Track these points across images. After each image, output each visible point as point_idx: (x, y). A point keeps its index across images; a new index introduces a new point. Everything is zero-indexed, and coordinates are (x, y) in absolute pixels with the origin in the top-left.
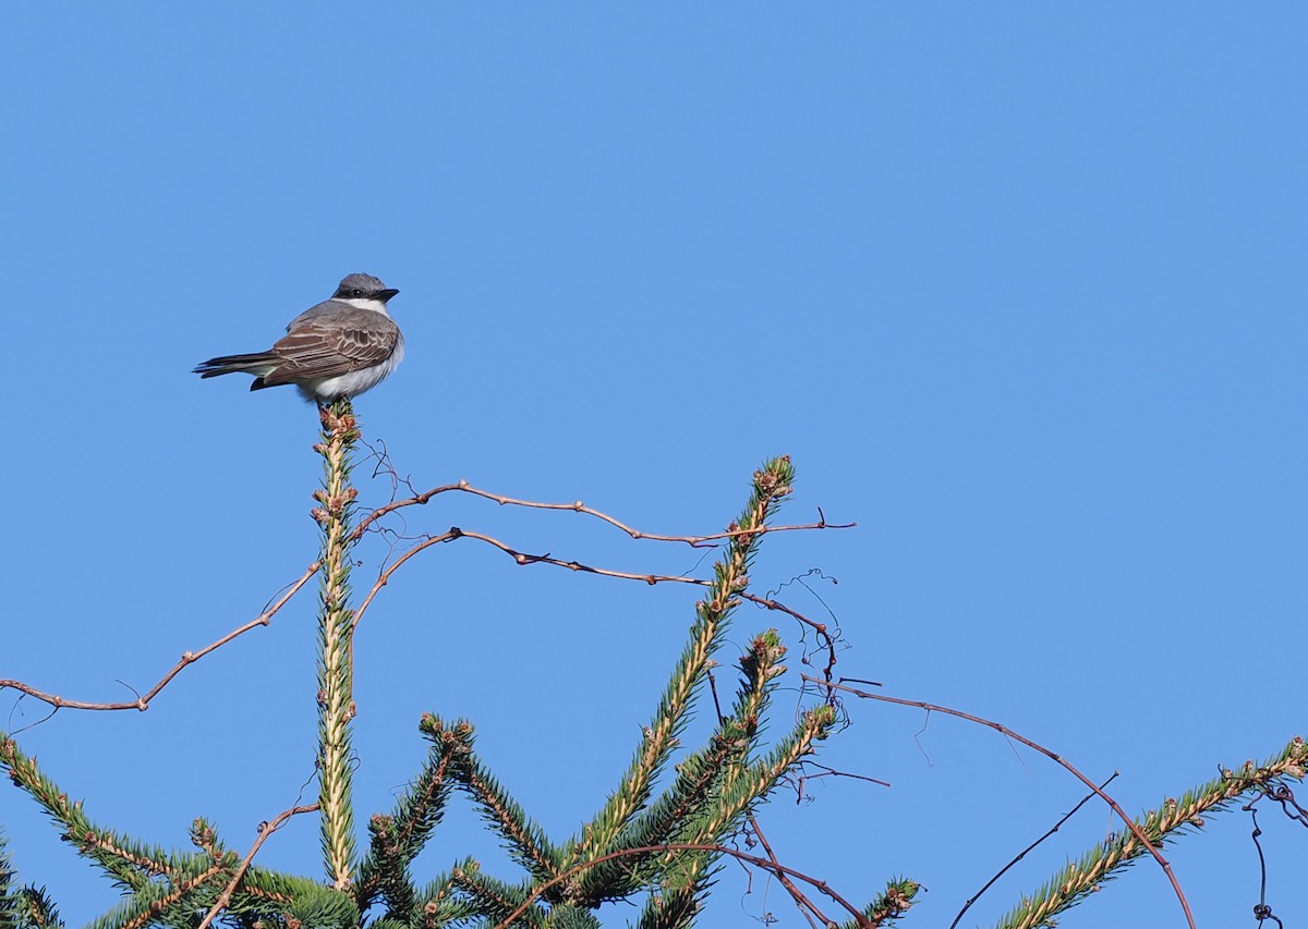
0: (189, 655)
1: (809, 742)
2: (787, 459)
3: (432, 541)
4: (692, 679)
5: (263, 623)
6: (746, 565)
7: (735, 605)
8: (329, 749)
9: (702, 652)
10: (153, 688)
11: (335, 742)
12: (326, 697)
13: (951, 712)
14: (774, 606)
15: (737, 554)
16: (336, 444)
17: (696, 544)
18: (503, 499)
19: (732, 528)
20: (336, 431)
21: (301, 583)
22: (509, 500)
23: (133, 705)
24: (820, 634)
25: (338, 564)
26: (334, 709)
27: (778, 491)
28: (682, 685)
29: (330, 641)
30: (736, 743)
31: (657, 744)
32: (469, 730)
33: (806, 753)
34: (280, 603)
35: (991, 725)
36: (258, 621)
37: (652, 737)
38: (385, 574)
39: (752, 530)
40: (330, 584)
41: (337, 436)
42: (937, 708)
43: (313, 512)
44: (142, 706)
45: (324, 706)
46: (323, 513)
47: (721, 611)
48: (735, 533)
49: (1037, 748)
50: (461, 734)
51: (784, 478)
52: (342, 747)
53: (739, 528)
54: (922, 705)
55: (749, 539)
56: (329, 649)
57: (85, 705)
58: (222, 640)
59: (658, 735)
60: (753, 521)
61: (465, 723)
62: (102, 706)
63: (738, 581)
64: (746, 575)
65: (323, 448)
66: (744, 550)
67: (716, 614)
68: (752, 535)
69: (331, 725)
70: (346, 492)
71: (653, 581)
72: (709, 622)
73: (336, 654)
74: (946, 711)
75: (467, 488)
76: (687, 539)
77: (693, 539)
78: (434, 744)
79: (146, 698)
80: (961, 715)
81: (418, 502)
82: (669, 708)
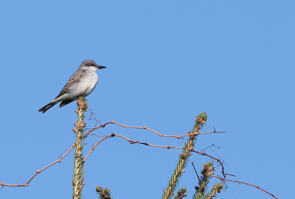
0: (38, 171)
1: (215, 193)
2: (205, 113)
3: (107, 137)
4: (177, 176)
5: (59, 162)
6: (194, 143)
7: (190, 155)
8: (75, 197)
9: (181, 168)
10: (29, 180)
11: (77, 195)
12: (74, 182)
13: (245, 184)
14: (204, 154)
15: (191, 141)
16: (81, 110)
17: (179, 138)
18: (124, 126)
19: (189, 133)
20: (81, 106)
21: (70, 150)
22: (126, 126)
23: (23, 185)
24: (218, 162)
25: (80, 144)
26: (76, 185)
27: (202, 122)
28: (175, 177)
29: (76, 166)
30: (184, 194)
31: (168, 194)
32: (108, 191)
33: (214, 196)
34: (64, 156)
35: (256, 187)
36: (58, 161)
37: (166, 192)
38: (93, 147)
39: (195, 133)
40: (77, 150)
41: (81, 108)
42: (241, 183)
43: (73, 129)
44: (26, 185)
45: (74, 185)
46: (76, 130)
47: (186, 157)
48: (190, 134)
49: (269, 193)
50: (107, 193)
51: (204, 119)
52: (79, 196)
53: (191, 133)
54: (237, 182)
55: (194, 136)
56: (76, 168)
57: (10, 185)
58: (48, 167)
59: (168, 192)
60: (195, 131)
61: (107, 189)
62: (15, 186)
63: (191, 148)
64: (194, 146)
65: (77, 111)
66: (193, 139)
67: (184, 158)
68: (195, 135)
69: (76, 190)
70: (83, 124)
71: (169, 148)
72: (182, 159)
73: (78, 170)
74: (244, 183)
75: (114, 123)
76: (176, 136)
77: (177, 136)
78: (100, 195)
79: (27, 183)
80: (248, 184)
81: (102, 127)
82: (171, 184)
